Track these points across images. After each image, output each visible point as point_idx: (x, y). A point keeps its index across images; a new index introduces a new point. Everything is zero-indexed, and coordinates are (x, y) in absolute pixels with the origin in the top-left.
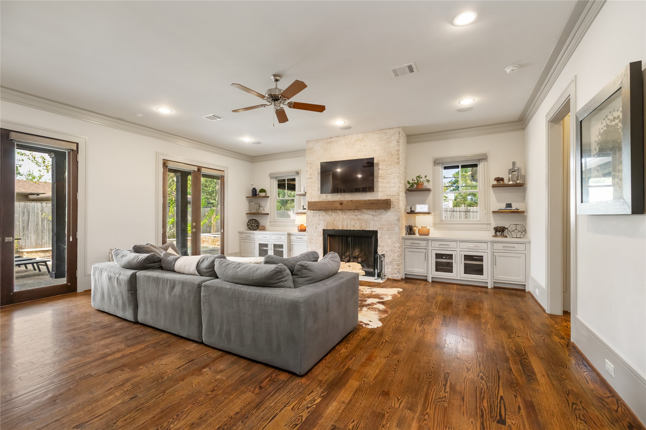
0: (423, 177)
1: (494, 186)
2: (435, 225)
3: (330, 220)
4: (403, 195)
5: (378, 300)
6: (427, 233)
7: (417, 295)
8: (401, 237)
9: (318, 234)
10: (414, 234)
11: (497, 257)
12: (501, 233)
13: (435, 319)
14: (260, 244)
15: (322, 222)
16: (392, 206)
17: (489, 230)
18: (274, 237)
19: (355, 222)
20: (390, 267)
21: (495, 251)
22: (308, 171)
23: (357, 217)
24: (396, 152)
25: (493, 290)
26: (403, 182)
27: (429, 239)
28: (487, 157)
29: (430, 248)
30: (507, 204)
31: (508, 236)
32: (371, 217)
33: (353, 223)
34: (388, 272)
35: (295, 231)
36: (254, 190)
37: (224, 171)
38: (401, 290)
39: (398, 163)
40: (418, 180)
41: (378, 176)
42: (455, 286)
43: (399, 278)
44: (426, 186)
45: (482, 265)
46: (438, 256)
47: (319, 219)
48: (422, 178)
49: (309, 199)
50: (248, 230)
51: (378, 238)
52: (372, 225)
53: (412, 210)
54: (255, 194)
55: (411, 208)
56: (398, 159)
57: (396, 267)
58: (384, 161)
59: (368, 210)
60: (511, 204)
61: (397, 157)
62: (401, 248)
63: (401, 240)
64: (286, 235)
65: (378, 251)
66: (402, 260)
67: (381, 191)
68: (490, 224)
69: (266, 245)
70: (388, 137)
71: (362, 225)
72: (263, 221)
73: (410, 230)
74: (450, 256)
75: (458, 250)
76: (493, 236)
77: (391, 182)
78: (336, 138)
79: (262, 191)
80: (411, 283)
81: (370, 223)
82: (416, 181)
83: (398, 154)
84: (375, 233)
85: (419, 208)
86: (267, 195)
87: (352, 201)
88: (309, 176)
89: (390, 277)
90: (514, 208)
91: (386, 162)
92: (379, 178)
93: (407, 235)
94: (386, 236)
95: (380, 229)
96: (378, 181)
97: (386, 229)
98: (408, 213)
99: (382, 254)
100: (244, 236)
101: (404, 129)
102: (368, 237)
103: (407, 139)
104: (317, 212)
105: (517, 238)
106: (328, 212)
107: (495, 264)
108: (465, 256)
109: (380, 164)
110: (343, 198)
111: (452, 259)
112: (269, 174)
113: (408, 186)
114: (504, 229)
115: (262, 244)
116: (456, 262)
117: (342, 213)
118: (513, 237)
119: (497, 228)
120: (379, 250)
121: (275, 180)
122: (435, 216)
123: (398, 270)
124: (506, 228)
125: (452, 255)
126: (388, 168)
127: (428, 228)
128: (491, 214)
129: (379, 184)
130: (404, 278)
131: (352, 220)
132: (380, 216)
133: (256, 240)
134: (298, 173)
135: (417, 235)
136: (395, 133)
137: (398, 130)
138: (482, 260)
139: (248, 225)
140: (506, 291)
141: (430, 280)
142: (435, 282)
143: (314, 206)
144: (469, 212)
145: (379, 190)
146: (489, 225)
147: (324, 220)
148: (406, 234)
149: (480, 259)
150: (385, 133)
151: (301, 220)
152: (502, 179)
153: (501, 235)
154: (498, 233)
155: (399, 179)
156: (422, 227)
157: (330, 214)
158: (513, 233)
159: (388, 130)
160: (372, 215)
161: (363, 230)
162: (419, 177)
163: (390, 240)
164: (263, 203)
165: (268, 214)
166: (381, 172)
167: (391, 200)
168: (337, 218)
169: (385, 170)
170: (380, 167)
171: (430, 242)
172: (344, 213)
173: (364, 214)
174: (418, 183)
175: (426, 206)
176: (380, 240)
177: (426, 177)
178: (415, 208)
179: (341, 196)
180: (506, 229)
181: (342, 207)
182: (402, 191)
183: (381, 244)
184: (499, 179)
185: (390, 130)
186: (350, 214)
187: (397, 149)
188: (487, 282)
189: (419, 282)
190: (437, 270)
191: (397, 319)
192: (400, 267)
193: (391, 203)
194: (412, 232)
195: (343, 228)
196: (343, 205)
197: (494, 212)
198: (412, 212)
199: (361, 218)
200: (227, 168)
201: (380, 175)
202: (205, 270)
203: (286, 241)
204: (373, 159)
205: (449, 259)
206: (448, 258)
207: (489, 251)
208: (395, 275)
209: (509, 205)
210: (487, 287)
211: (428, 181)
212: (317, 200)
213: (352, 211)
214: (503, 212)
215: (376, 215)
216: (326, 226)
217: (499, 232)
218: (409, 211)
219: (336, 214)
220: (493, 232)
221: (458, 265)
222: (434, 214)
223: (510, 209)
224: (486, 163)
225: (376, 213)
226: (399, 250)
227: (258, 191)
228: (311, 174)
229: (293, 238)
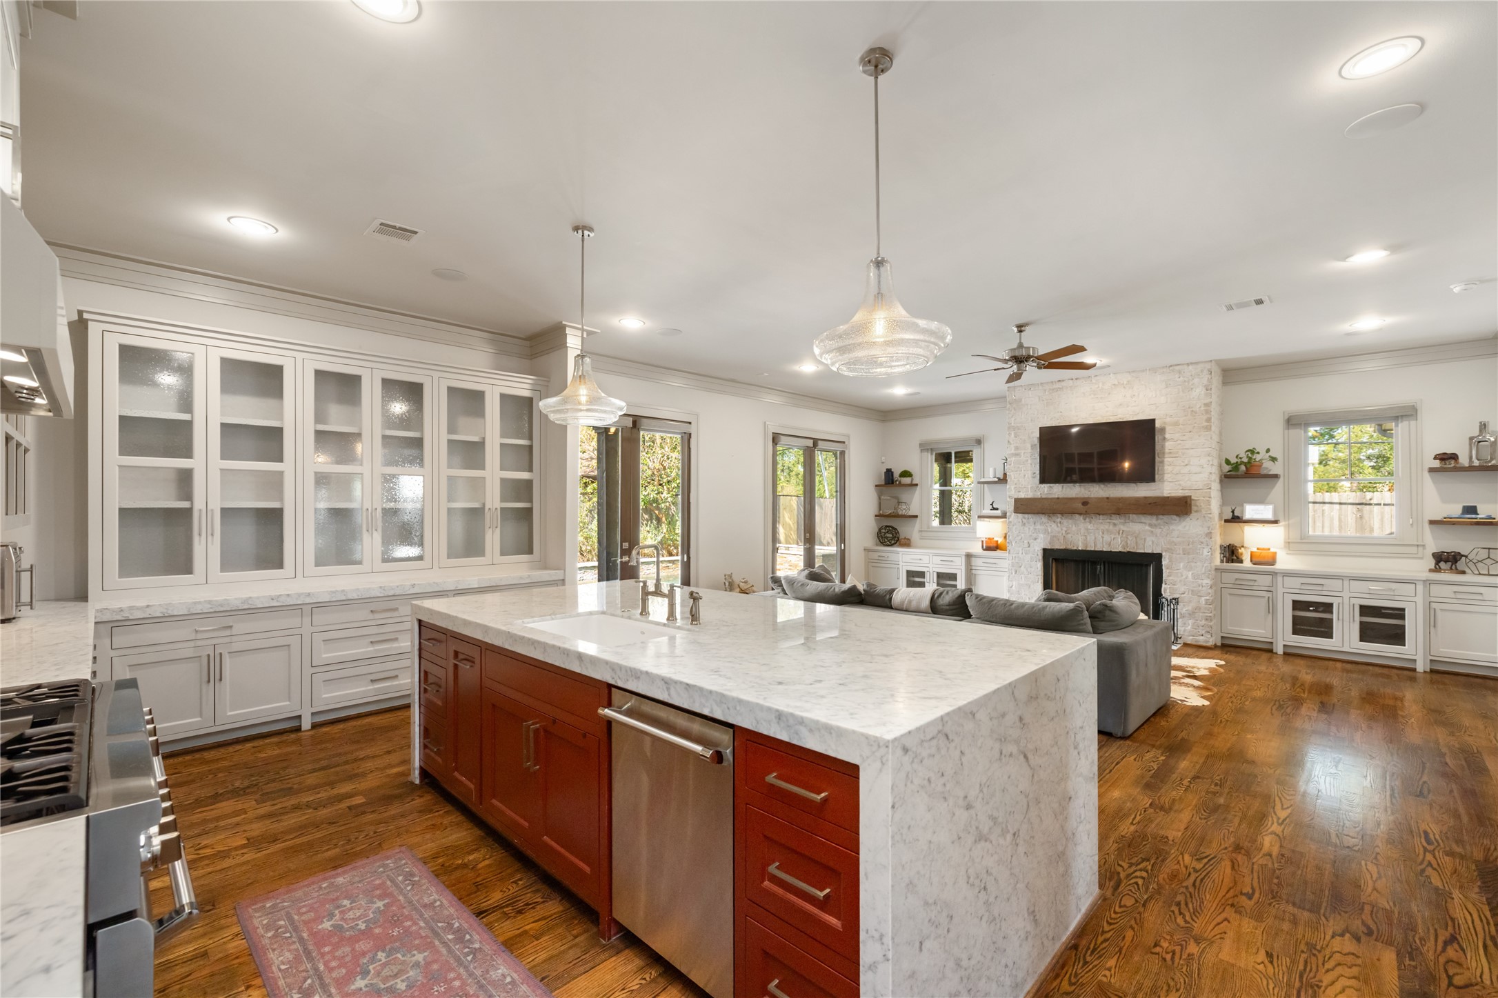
0: (1263, 452)
1: (1432, 470)
2: (1288, 544)
3: (1059, 532)
4: (1216, 486)
5: (1185, 674)
6: (1270, 560)
7: (1259, 673)
8: (1214, 568)
9: (1031, 558)
10: (1241, 562)
11: (1438, 612)
12: (1450, 563)
13: (1305, 705)
14: (908, 572)
15: (1042, 535)
16: (1194, 508)
17: (1422, 558)
18: (937, 560)
19: (1113, 536)
20: (1190, 622)
21: (1433, 600)
22: (1011, 441)
23: (1117, 528)
24: (1202, 408)
25: (1428, 676)
26: (1216, 462)
27: (1276, 573)
28: (1417, 410)
29: (1280, 590)
30: (1464, 507)
31: (1467, 570)
32: (1147, 528)
33: (1107, 538)
34: (1184, 631)
35: (977, 549)
36: (889, 473)
37: (844, 442)
38: (1223, 663)
39: (1208, 428)
40: (1250, 458)
41: (1164, 453)
42: (1339, 665)
43: (1210, 644)
44: (1267, 468)
45: (1403, 627)
46: (1297, 605)
47: (1035, 529)
48: (1258, 453)
49: (1013, 492)
50: (877, 545)
51: (1163, 568)
52: (1150, 543)
53: (1236, 514)
54: (891, 481)
55: (1233, 512)
56: (1209, 420)
57: (1203, 622)
58: (1176, 424)
59: (1140, 516)
60: (1475, 508)
61: (1205, 417)
62: (1214, 588)
63: (1213, 572)
64: (964, 558)
65: (1163, 592)
66: (1215, 610)
67: (1170, 480)
68: (1424, 546)
69: (922, 574)
70: (1186, 379)
71: (1129, 542)
72: (904, 530)
73: (1231, 553)
74: (1328, 607)
75: (1346, 595)
76: (1431, 571)
77: (1191, 463)
78: (1071, 381)
79: (906, 474)
80: (1238, 653)
81: (1145, 539)
82: (1245, 460)
83: (1208, 412)
84: (1157, 558)
85: (1250, 511)
86: (914, 482)
87: (1108, 498)
88: (1013, 451)
89: (1189, 640)
90: (1482, 514)
91: (1181, 426)
92: (1166, 456)
93: (1225, 564)
94: (1182, 565)
95: (1167, 550)
96: (1162, 462)
97: (1181, 552)
98: (1226, 521)
99: (1171, 597)
100: (875, 555)
101: (1218, 362)
102: (1141, 565)
103: (1223, 377)
104: (1030, 516)
105: (1489, 575)
106: (1054, 518)
107: (1434, 626)
108: (1361, 607)
109: (1168, 429)
110: (1087, 492)
111: (1332, 613)
112: (920, 444)
113: (1227, 468)
114: (1458, 557)
115: (913, 572)
116: (1341, 617)
117: (1085, 519)
118: (1480, 574)
119: (1441, 555)
120: (1165, 590)
121: (929, 454)
122: (1288, 527)
123: (1208, 629)
124: (1463, 556)
125: (1331, 605)
126: (1184, 438)
127: (1272, 550)
128: (1427, 526)
129: (1166, 467)
130: (1219, 644)
131: (1105, 532)
132: (1167, 527)
133: (901, 563)
134: (979, 442)
135: (1247, 564)
136: (1202, 371)
137: (1208, 366)
138: (1402, 617)
139: (878, 537)
140: (1462, 679)
141: (1280, 651)
142: (1289, 654)
143: (1024, 507)
144: (1370, 504)
145: (1165, 478)
146: (1420, 548)
147: (1046, 532)
148: (1222, 561)
149: (1399, 614)
150: (1180, 372)
151: (990, 529)
152: (1454, 457)
153: (1451, 568)
154: (1442, 565)
155: (1210, 458)
156: (1258, 549)
157: (1059, 520)
158: (1479, 565)
159: (1186, 366)
160: (1150, 525)
161: (1129, 552)
162: (1252, 451)
163: (1190, 573)
164: (904, 496)
165: (916, 517)
166: (1168, 445)
167: (1193, 498)
168: (1074, 528)
169: (1179, 442)
170: (1167, 436)
171: (1280, 579)
172: (1087, 520)
173: (1133, 522)
174: (1249, 462)
175: (1267, 507)
176: (1168, 571)
177: (1268, 451)
178: (1243, 511)
179: (1083, 489)
180: (1464, 558)
181: (1087, 508)
182: (1215, 481)
183: (1171, 578)
184: (1445, 457)
185: (1190, 367)
186: (1101, 521)
187: (1207, 401)
188: (1415, 660)
189: (1255, 652)
190: (1295, 632)
191: (1233, 699)
192: (1211, 624)
193: (1193, 502)
194: (1235, 558)
195: (1086, 547)
196: (1089, 505)
197: (1432, 522)
198: (1236, 519)
199: (1125, 529)
200: (848, 436)
201: (1167, 451)
202: (948, 607)
203: (963, 567)
204: (1153, 421)
205: (1323, 612)
206: (1320, 610)
207: (1419, 599)
208: (1202, 638)
209: (1471, 510)
210: (1414, 670)
211: (1274, 459)
212: (1030, 495)
213: (1105, 517)
214: (1454, 524)
215: (1159, 524)
216: (1050, 543)
217: (1446, 562)
218: (1229, 516)
219: (1070, 521)
220: (1431, 563)
221: (1346, 624)
222: (1287, 523)
223: (1474, 516)
224: (1413, 423)
225: (1159, 521)
226: (1210, 591)
227: (896, 475)
228: (1017, 448)
229: (975, 562)
